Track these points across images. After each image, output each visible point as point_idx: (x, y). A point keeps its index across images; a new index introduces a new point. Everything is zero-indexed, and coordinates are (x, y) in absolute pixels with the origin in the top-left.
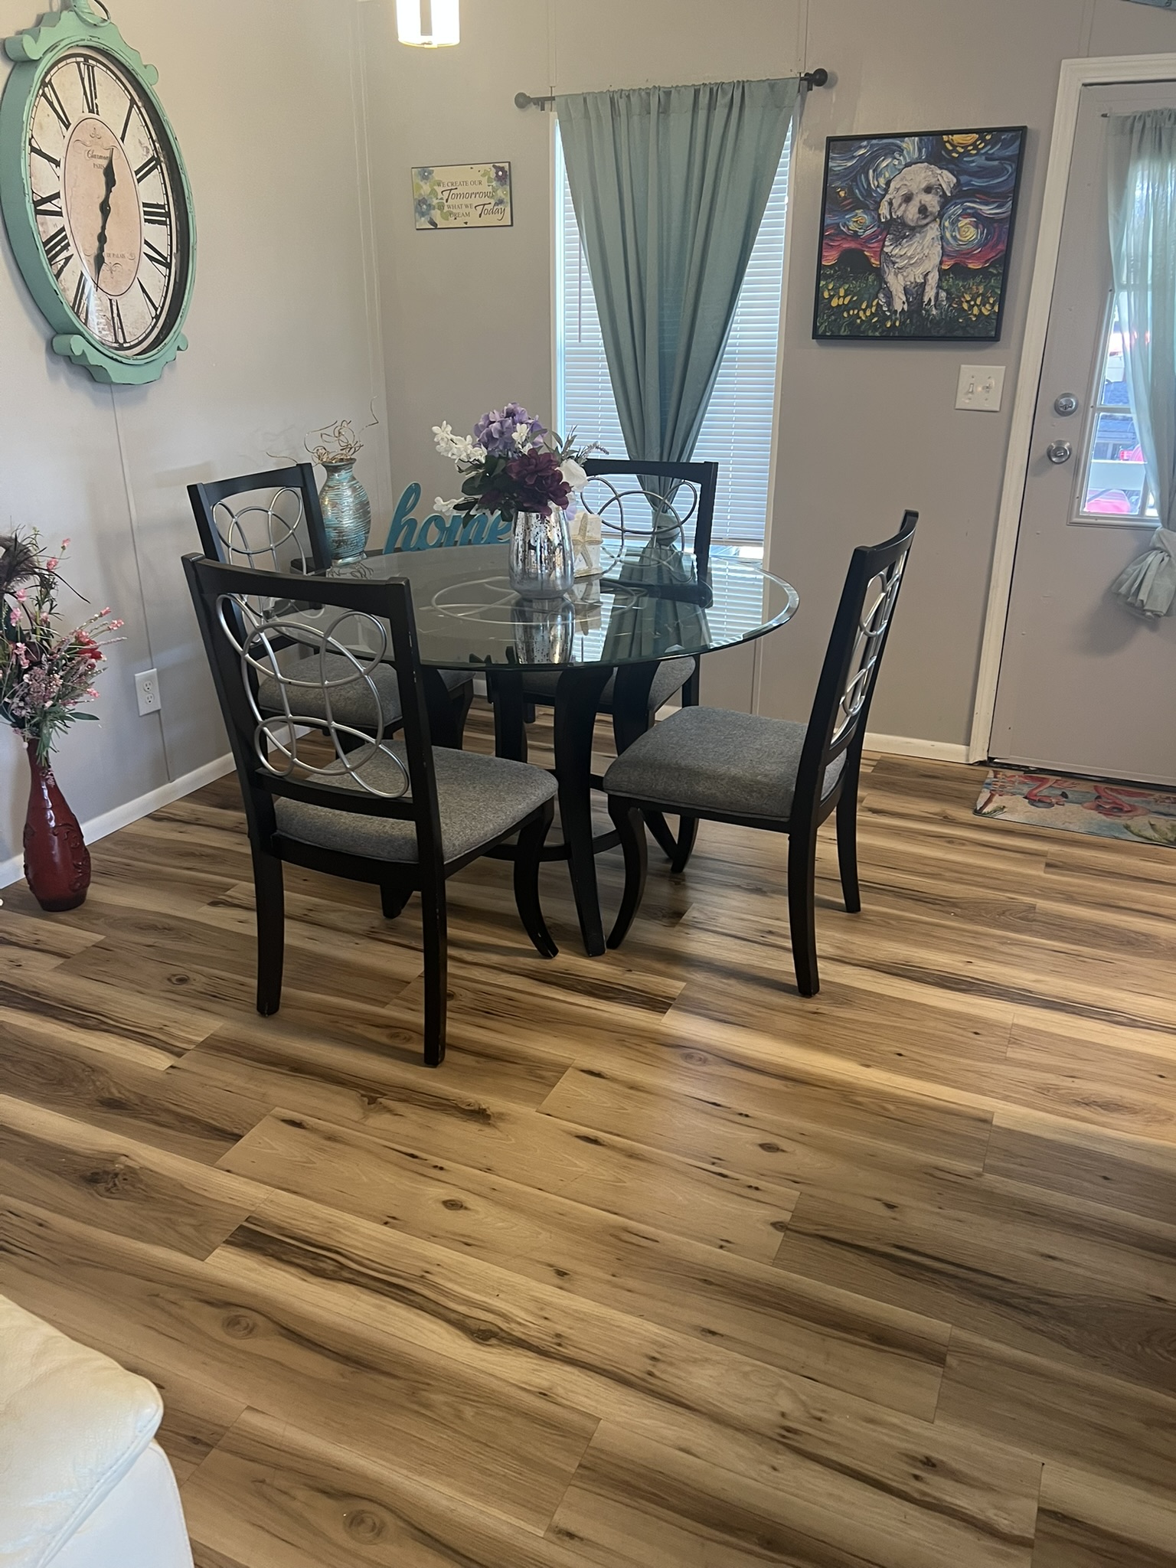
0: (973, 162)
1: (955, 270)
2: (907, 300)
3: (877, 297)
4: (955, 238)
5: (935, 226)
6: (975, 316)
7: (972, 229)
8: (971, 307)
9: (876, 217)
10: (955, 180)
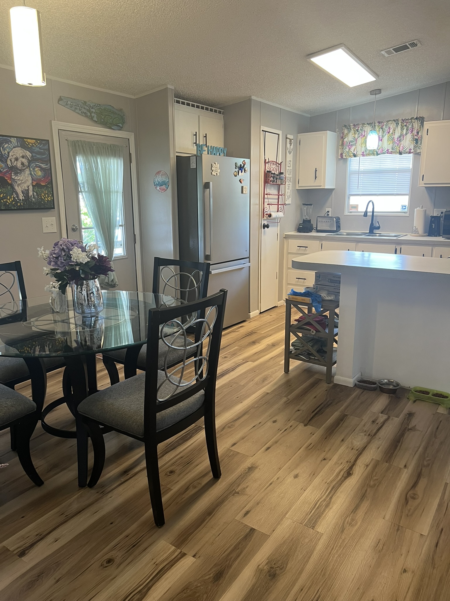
0: (35, 149)
1: (37, 185)
2: (24, 195)
3: (13, 195)
4: (35, 174)
5: (28, 170)
6: (46, 201)
7: (40, 172)
8: (45, 198)
9: (7, 165)
10: (31, 155)
